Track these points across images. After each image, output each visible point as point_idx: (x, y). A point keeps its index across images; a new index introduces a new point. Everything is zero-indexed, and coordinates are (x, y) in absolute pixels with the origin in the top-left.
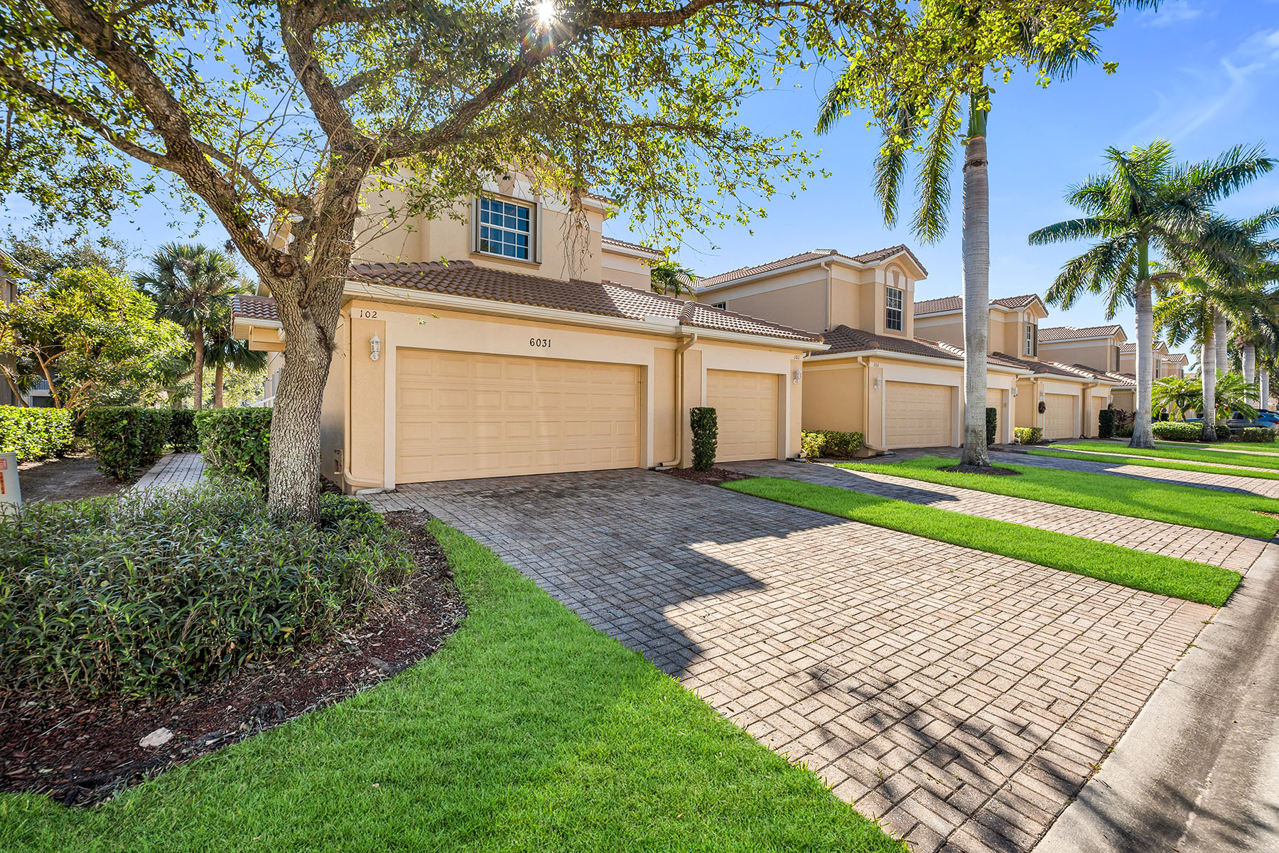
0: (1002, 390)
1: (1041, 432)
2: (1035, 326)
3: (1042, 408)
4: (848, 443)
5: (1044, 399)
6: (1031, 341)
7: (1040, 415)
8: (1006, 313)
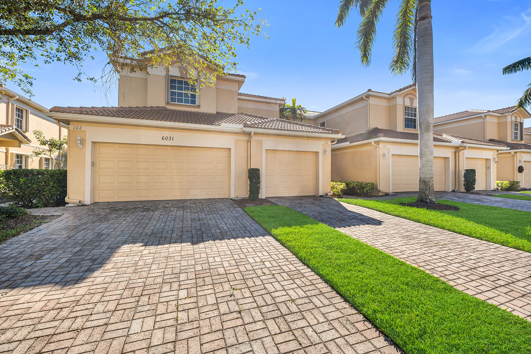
0: (486, 159)
1: (520, 184)
2: (521, 124)
3: (521, 169)
4: (363, 188)
5: (523, 164)
6: (519, 132)
7: (519, 174)
8: (499, 117)
